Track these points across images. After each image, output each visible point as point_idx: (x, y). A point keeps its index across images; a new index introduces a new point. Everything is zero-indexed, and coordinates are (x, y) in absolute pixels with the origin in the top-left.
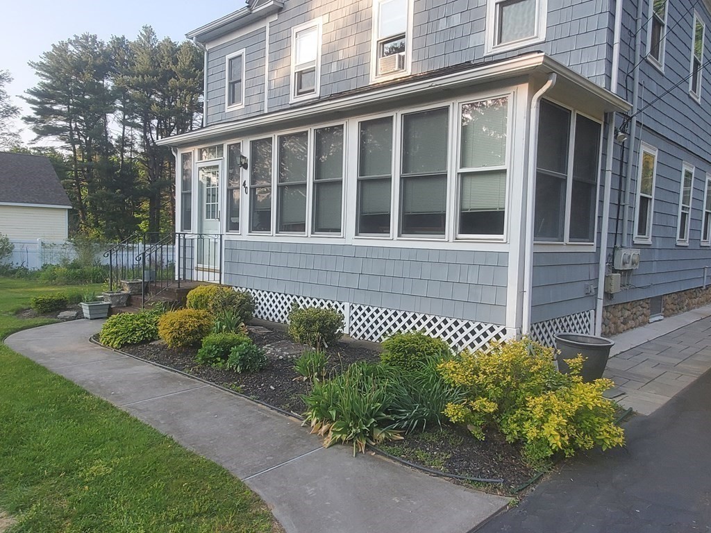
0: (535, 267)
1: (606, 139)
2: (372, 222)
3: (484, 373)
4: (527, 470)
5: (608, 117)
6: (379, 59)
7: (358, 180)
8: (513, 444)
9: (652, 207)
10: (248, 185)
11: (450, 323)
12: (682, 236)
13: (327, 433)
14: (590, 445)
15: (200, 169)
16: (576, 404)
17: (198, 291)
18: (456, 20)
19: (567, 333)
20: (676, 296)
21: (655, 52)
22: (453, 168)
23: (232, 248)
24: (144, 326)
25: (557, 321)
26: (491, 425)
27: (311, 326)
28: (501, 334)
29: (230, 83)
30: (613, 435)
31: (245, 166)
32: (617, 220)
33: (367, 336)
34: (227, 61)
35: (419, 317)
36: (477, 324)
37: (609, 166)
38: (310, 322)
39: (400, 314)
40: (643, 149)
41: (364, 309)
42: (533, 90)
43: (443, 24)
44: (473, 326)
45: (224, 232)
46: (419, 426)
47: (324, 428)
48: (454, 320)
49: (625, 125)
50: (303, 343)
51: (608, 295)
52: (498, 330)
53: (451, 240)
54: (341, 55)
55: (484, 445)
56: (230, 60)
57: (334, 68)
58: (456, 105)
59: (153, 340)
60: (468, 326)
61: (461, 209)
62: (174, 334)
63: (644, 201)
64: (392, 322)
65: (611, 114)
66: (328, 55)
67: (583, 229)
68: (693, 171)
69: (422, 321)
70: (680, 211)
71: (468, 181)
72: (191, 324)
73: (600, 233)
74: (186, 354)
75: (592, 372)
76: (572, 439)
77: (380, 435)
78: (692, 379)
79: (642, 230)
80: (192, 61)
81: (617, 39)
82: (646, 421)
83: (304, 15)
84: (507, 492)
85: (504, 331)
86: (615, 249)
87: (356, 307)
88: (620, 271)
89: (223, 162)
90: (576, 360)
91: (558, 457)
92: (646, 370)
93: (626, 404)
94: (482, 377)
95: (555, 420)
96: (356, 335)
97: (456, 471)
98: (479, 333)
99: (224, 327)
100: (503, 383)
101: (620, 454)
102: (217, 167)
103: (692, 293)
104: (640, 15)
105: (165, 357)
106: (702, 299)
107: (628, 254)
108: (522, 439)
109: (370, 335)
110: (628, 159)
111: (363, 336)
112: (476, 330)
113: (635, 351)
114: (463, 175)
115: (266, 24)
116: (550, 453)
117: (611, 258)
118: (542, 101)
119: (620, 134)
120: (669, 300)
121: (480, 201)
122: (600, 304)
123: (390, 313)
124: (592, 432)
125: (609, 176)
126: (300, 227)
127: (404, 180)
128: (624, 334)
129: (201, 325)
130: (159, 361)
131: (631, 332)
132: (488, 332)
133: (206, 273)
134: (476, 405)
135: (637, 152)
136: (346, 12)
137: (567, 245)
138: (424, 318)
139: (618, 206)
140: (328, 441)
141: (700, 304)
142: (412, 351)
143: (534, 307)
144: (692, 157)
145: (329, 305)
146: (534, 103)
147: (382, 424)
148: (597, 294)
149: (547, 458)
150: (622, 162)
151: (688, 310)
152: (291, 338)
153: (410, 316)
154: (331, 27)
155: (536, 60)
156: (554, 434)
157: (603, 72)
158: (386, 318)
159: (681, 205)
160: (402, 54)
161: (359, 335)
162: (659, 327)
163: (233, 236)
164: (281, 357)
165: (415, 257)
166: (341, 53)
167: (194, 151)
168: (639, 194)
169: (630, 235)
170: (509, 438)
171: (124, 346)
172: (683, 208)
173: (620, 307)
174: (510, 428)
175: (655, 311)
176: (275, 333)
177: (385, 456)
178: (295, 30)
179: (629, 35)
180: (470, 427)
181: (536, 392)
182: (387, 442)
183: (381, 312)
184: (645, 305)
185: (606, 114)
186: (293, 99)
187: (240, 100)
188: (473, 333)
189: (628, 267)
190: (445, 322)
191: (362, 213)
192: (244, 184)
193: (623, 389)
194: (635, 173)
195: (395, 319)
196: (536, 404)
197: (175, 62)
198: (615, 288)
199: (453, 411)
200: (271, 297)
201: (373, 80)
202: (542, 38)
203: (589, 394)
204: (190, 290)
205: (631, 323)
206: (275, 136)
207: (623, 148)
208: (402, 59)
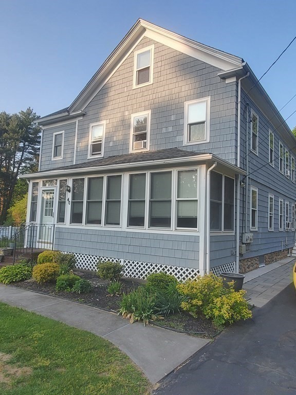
0: (211, 242)
1: (236, 185)
2: (135, 220)
3: (196, 289)
4: (215, 329)
5: (237, 176)
6: (134, 143)
7: (129, 201)
8: (209, 319)
9: (257, 214)
10: (70, 200)
11: (173, 268)
12: (271, 227)
13: (130, 317)
14: (239, 318)
15: (43, 191)
16: (233, 300)
17: (45, 254)
18: (170, 129)
19: (225, 272)
20: (270, 255)
21: (254, 148)
22: (174, 198)
23: (59, 232)
24: (22, 272)
25: (220, 267)
26: (199, 311)
27: (108, 271)
28: (197, 273)
29: (55, 147)
30: (248, 314)
31: (69, 191)
32: (243, 220)
33: (133, 276)
34: (54, 136)
35: (159, 266)
36: (186, 269)
37: (238, 197)
38: (108, 269)
39: (149, 265)
40: (252, 189)
41: (131, 262)
42: (208, 167)
43: (164, 130)
44: (184, 270)
45: (56, 223)
46: (171, 312)
47: (129, 316)
48: (175, 267)
49: (244, 179)
50: (104, 279)
51: (241, 255)
52: (195, 271)
53: (174, 230)
54: (115, 139)
55: (197, 320)
56: (56, 135)
57: (111, 144)
58: (175, 171)
59: (26, 279)
60: (182, 269)
61: (178, 216)
62: (42, 276)
63: (254, 211)
64: (145, 269)
65: (238, 175)
66: (109, 138)
67: (229, 225)
68: (273, 197)
69: (160, 268)
70: (269, 215)
71: (180, 204)
72: (51, 271)
73: (236, 226)
74: (47, 286)
75: (238, 288)
76: (232, 315)
77: (155, 317)
78: (278, 293)
79: (253, 225)
80: (17, 124)
81: (239, 144)
82: (260, 310)
83: (97, 119)
84: (209, 337)
85: (198, 272)
86: (242, 233)
87: (127, 262)
88: (245, 244)
89: (56, 188)
90: (232, 283)
91: (227, 324)
92: (259, 289)
93: (251, 303)
94: (195, 290)
95: (226, 307)
96: (126, 275)
97: (187, 330)
98: (187, 273)
99: (63, 272)
100: (204, 293)
101: (251, 321)
102: (53, 190)
103: (277, 253)
104: (247, 133)
105: (36, 287)
106: (282, 256)
107: (248, 236)
108: (213, 316)
109: (134, 275)
110: (246, 193)
111: (131, 275)
112: (186, 271)
113: (254, 281)
114: (178, 201)
115: (77, 120)
116: (224, 322)
117: (241, 237)
118: (211, 172)
119: (242, 183)
120: (267, 257)
121: (186, 213)
122: (238, 259)
123: (144, 264)
124: (240, 313)
125: (238, 201)
126: (99, 222)
127: (151, 202)
128: (248, 273)
129: (55, 271)
130: (34, 290)
131: (251, 272)
132: (191, 272)
133: (43, 244)
134: (194, 302)
135: (249, 190)
136: (118, 119)
137: (223, 232)
138: (161, 266)
139: (243, 214)
140: (132, 321)
141: (281, 259)
142: (161, 281)
143: (211, 260)
144: (273, 191)
145: (116, 261)
146: (208, 173)
147: (155, 312)
148: (236, 254)
149: (223, 324)
150: (243, 195)
151: (276, 261)
152: (99, 277)
153: (154, 265)
154: (110, 126)
155: (208, 157)
156: (225, 313)
157: (234, 158)
158: (142, 266)
159: (269, 212)
160: (145, 141)
161: (128, 275)
162: (263, 269)
163: (61, 225)
164: (96, 286)
165: (156, 237)
166: (115, 138)
167: (41, 182)
168: (251, 208)
169: (249, 227)
170: (207, 317)
171: (12, 283)
172: (270, 214)
173: (246, 260)
174: (207, 312)
175: (261, 263)
176: (88, 275)
177: (158, 326)
178: (91, 125)
179: (243, 142)
180: (190, 313)
181: (217, 297)
182: (158, 320)
183: (140, 263)
184: (256, 259)
185: (236, 175)
186: (89, 157)
187: (60, 155)
188: (184, 273)
189: (249, 242)
190: (171, 268)
191: (130, 216)
192: (68, 200)
193: (250, 297)
194: (249, 199)
195: (147, 267)
196: (218, 301)
197: (8, 125)
198: (244, 252)
199: (184, 305)
200: (81, 256)
201: (131, 151)
202: (208, 141)
203: (237, 296)
204: (40, 253)
205: (251, 268)
206: (86, 178)
207: (243, 189)
208: (145, 143)
